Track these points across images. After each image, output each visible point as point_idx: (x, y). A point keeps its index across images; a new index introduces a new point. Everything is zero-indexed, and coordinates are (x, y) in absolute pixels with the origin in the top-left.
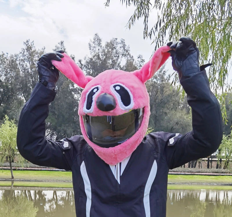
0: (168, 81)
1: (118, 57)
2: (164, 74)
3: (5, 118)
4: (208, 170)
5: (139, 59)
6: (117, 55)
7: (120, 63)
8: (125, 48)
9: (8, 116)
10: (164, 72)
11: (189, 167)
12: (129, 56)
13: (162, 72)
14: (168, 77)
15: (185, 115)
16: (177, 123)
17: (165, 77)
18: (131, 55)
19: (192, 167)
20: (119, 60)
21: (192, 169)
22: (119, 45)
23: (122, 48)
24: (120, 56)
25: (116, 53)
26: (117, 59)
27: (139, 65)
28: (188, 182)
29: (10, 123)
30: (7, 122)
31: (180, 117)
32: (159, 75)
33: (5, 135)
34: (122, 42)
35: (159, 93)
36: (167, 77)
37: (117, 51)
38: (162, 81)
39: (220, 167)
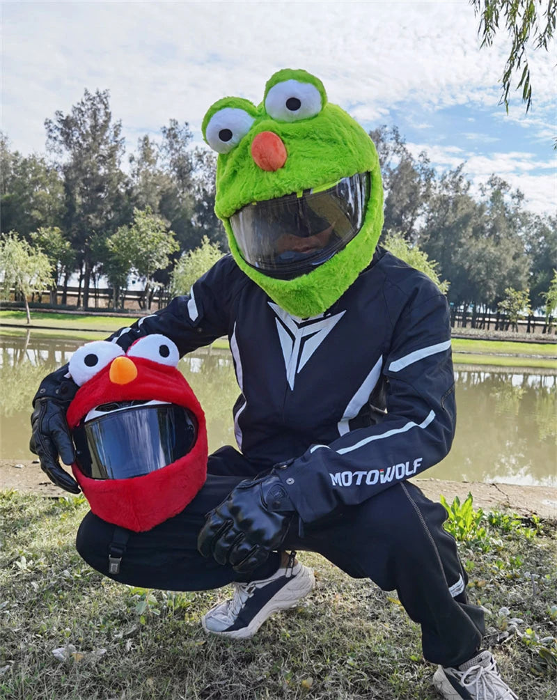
0: (466, 192)
1: (387, 154)
2: (460, 180)
3: (203, 240)
4: (528, 336)
5: (421, 159)
6: (386, 152)
7: (390, 162)
8: (399, 141)
9: (209, 237)
10: (461, 177)
11: (496, 329)
12: (404, 154)
13: (458, 177)
14: (467, 185)
15: (493, 246)
16: (479, 259)
17: (463, 185)
18: (409, 152)
19: (502, 329)
20: (388, 159)
21: (501, 332)
22: (390, 136)
23: (394, 141)
24: (391, 153)
25: (385, 148)
26: (385, 158)
27: (420, 168)
28: (494, 352)
29: (212, 248)
30: (207, 247)
31: (484, 249)
32: (452, 182)
33: (203, 266)
34: (394, 131)
35: (450, 211)
36: (465, 185)
37: (385, 145)
38: (457, 192)
39: (549, 331)
